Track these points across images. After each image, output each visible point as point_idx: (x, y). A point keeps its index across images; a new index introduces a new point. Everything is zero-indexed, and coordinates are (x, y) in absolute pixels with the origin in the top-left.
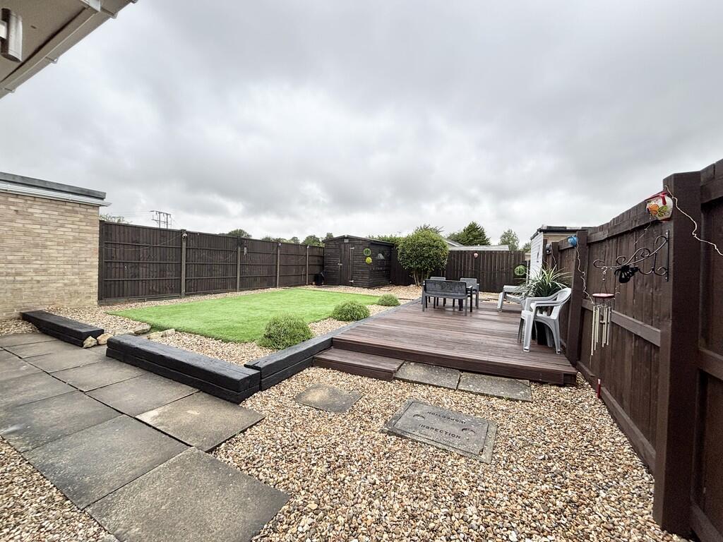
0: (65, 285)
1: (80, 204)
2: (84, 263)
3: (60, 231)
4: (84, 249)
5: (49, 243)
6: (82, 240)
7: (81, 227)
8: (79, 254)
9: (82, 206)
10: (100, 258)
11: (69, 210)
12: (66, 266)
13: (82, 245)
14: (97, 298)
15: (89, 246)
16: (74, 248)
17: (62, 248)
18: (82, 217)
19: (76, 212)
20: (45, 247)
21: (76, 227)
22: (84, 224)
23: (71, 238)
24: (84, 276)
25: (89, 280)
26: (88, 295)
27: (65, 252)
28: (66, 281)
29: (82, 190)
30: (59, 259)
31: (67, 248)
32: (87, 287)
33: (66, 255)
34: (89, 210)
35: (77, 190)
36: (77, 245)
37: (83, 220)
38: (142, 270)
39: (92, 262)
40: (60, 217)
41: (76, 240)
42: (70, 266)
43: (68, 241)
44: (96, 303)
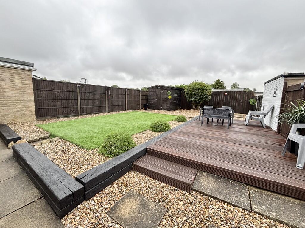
0: (18, 111)
1: (21, 69)
2: (27, 100)
3: (12, 83)
4: (25, 93)
5: (6, 90)
6: (24, 88)
7: (23, 82)
8: (23, 96)
9: (22, 70)
10: (35, 97)
11: (15, 72)
12: (17, 102)
13: (24, 91)
14: (35, 117)
15: (28, 91)
16: (20, 92)
17: (14, 92)
18: (23, 76)
19: (19, 74)
20: (5, 92)
21: (20, 81)
22: (24, 80)
23: (18, 87)
24: (27, 107)
25: (30, 108)
26: (30, 116)
27: (16, 94)
28: (18, 109)
29: (21, 62)
30: (13, 98)
31: (16, 92)
32: (30, 112)
33: (16, 96)
34: (26, 73)
35: (18, 62)
36: (22, 91)
37: (24, 78)
38: (58, 103)
39: (31, 99)
40: (11, 76)
41: (20, 88)
42: (19, 101)
43: (16, 89)
44: (35, 120)
